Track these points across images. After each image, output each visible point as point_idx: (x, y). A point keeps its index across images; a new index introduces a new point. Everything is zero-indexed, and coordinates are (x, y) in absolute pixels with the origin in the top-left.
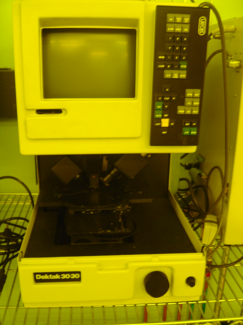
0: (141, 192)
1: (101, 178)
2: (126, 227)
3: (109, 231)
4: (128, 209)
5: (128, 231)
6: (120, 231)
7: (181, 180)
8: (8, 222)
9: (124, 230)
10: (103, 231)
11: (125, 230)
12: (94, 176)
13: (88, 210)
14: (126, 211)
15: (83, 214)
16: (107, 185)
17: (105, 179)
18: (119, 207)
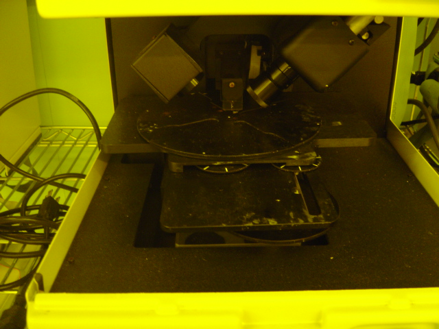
0: (340, 123)
1: (249, 89)
2: (315, 210)
3: (272, 222)
4: (316, 161)
5: (323, 222)
6: (301, 222)
7: (411, 102)
8: (59, 181)
9: (311, 218)
10: (256, 222)
11: (315, 220)
12: (232, 84)
13: (218, 163)
14: (311, 166)
15: (204, 172)
16: (263, 104)
17: (258, 92)
18: (295, 157)
